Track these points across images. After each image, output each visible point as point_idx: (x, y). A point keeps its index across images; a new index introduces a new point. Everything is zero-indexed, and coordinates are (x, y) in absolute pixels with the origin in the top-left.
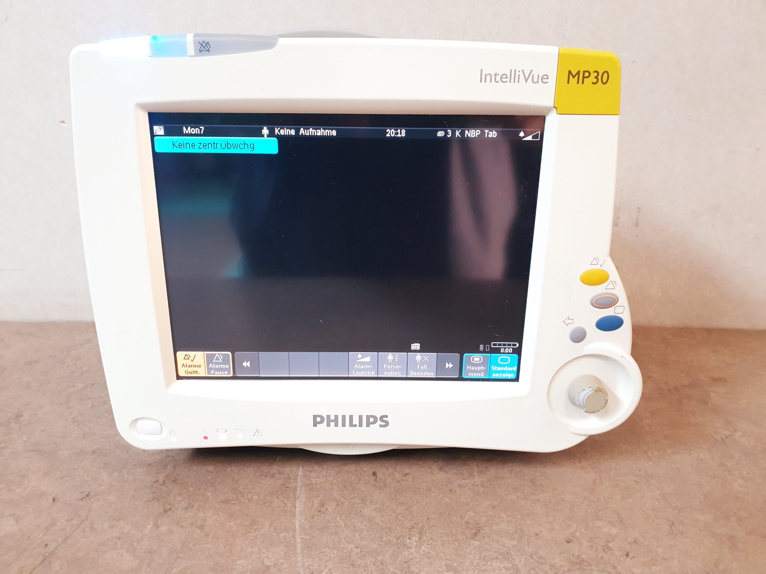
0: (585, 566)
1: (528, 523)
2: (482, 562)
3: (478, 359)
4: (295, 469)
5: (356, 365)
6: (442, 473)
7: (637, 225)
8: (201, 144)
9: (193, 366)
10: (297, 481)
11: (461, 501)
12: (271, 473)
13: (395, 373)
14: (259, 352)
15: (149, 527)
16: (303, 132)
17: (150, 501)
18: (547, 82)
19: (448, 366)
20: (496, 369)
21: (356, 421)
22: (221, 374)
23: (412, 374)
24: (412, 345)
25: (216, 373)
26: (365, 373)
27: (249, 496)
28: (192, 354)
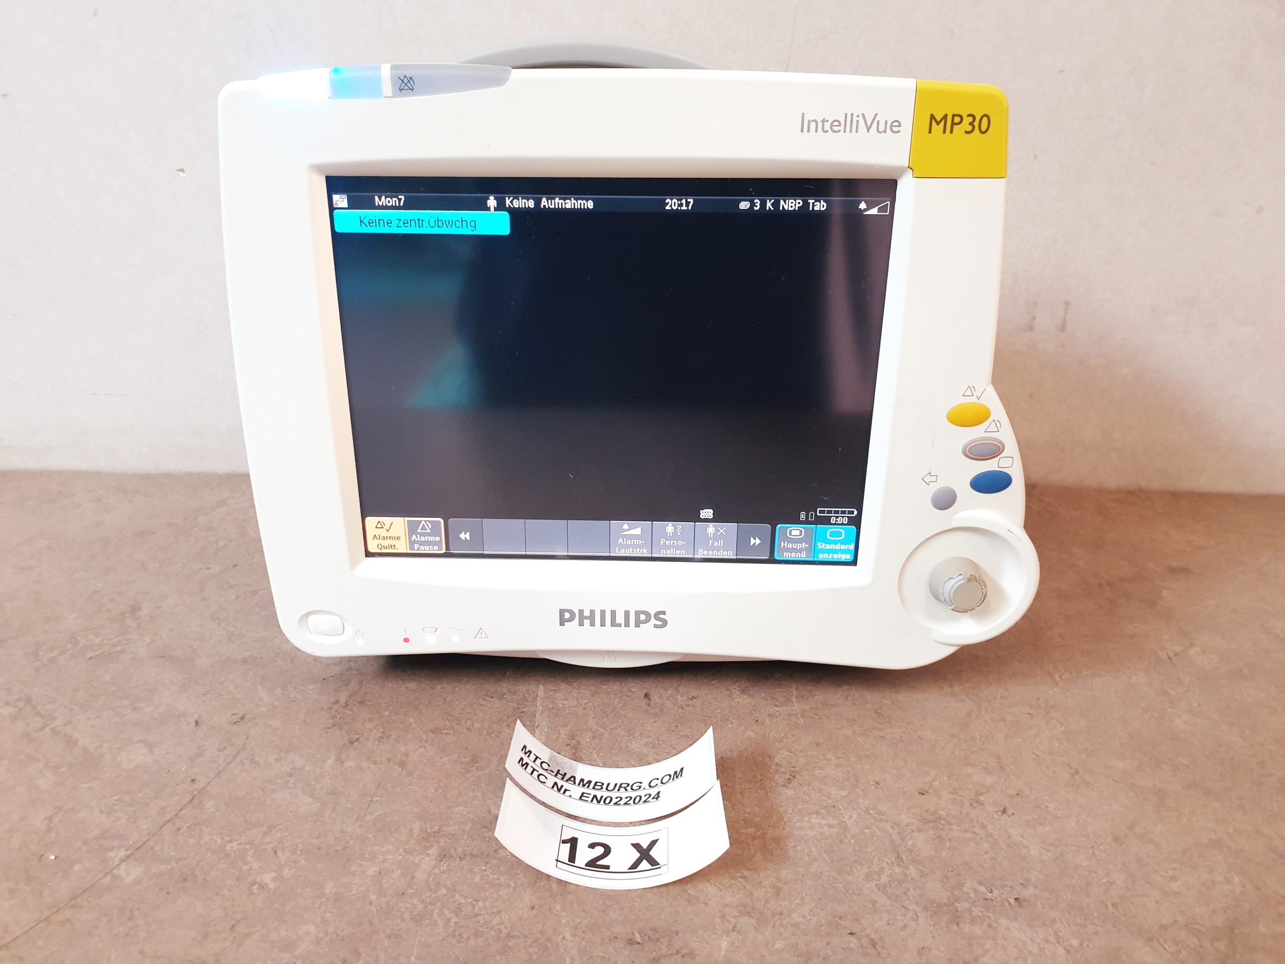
0: (942, 824)
1: (866, 767)
2: (796, 816)
3: (797, 533)
4: (533, 687)
5: (621, 539)
6: (745, 697)
7: (1063, 328)
8: (400, 220)
9: (388, 538)
10: (537, 704)
11: (771, 736)
12: (499, 692)
13: (677, 551)
14: (483, 519)
15: (330, 761)
16: (546, 204)
17: (329, 728)
18: (899, 131)
19: (753, 543)
20: (823, 548)
21: (620, 619)
22: (428, 549)
23: (701, 553)
24: (701, 511)
25: (422, 548)
26: (634, 550)
27: (468, 724)
28: (387, 520)
